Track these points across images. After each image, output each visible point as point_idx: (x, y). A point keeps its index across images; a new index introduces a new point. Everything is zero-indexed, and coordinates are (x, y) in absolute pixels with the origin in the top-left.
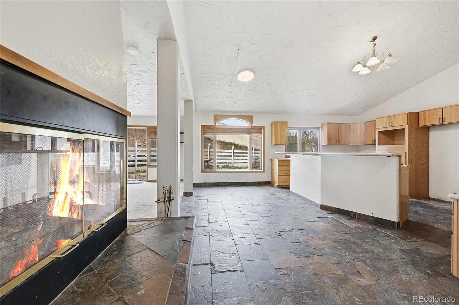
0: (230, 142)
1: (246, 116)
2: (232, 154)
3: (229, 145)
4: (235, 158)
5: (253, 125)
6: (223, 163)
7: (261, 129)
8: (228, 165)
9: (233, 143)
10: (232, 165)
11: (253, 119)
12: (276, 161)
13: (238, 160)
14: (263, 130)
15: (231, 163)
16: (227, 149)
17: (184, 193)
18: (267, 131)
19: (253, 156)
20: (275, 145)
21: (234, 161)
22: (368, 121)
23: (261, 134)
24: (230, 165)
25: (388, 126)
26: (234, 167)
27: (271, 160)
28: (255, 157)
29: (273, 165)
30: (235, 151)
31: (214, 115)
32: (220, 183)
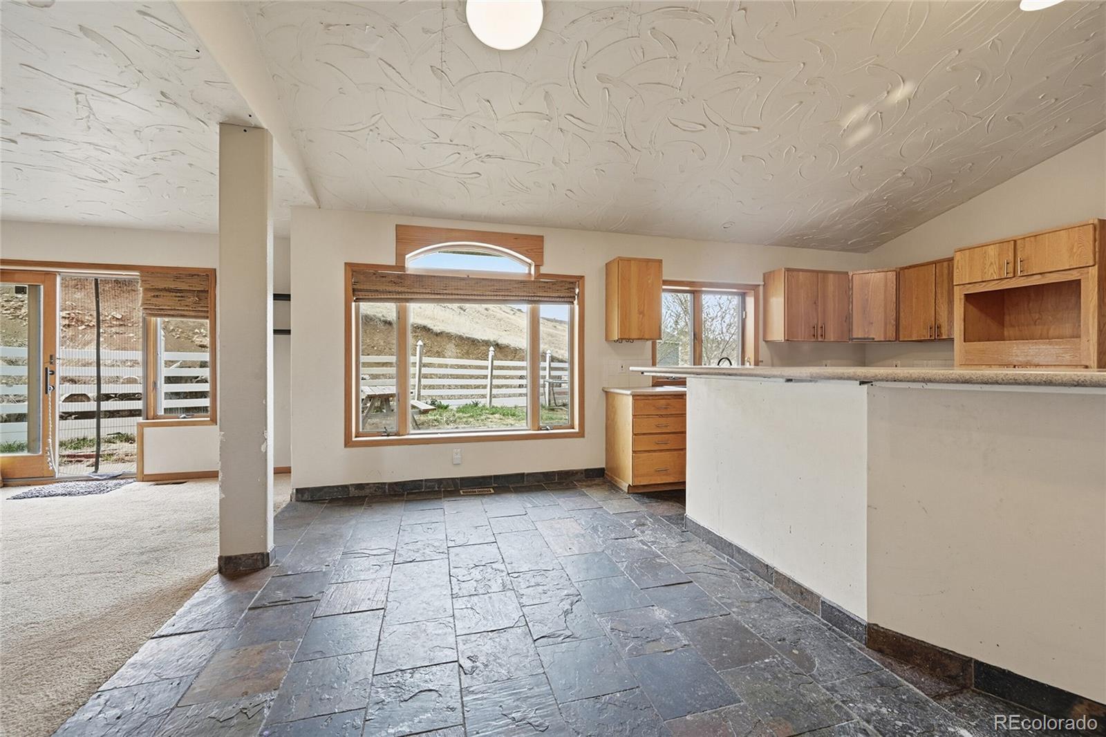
0: (486, 339)
1: (517, 237)
2: (488, 372)
3: (481, 348)
4: (496, 382)
5: (543, 270)
6: (460, 397)
7: (571, 286)
8: (477, 404)
9: (495, 341)
10: (488, 402)
11: (542, 248)
12: (625, 397)
13: (507, 386)
14: (577, 291)
15: (484, 396)
16: (477, 358)
17: (220, 558)
18: (593, 290)
19: (547, 378)
20: (620, 340)
21: (495, 391)
22: (910, 264)
23: (572, 303)
24: (482, 402)
25: (1009, 276)
26: (493, 407)
27: (607, 393)
28: (551, 380)
29: (615, 413)
30: (496, 363)
31: (396, 225)
32: (421, 481)
